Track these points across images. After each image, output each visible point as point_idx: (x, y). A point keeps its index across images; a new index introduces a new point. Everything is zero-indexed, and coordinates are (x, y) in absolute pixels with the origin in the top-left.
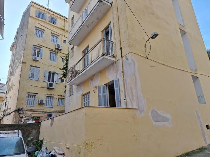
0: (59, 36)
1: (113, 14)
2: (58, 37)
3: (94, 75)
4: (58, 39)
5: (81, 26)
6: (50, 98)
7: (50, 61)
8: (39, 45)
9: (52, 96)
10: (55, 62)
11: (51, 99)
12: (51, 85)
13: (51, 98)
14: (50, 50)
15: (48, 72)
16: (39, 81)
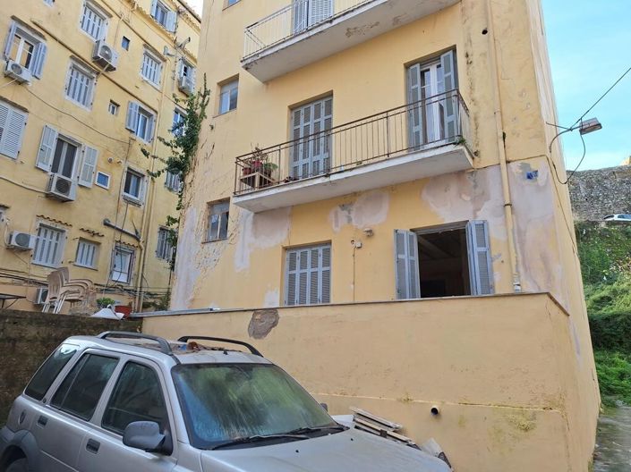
0: (110, 16)
1: (469, 28)
2: (108, 19)
3: (355, 194)
4: (106, 28)
5: (328, 25)
6: (49, 233)
7: (67, 97)
8: (35, 24)
9: (59, 227)
10: (83, 107)
11: (54, 238)
12: (64, 186)
13: (55, 234)
14: (71, 57)
15: (56, 136)
16: (18, 161)
